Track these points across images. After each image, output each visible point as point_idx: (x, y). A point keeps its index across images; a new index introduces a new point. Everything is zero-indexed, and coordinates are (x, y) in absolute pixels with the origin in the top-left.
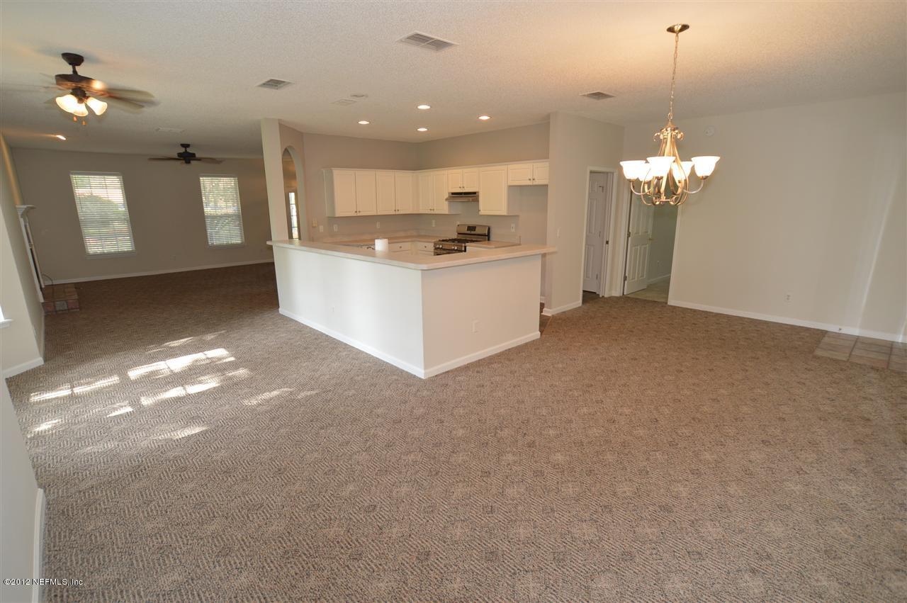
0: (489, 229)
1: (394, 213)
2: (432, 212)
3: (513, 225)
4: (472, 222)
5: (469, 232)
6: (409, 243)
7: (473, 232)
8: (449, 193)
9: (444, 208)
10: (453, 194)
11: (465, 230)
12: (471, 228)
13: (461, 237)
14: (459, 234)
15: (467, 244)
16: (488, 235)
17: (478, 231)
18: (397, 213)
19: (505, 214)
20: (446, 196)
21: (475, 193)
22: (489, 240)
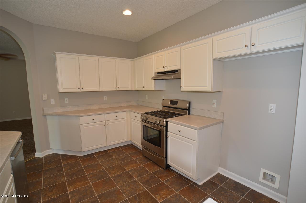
0: (190, 103)
1: (115, 90)
2: (143, 89)
3: (215, 101)
4: (174, 97)
5: (171, 106)
6: (125, 113)
7: (175, 106)
8: (155, 73)
9: (151, 85)
10: (158, 73)
11: (168, 104)
12: (174, 102)
13: (165, 109)
14: (163, 106)
15: (168, 119)
16: (189, 110)
17: (179, 105)
18: (118, 89)
19: (210, 90)
20: (153, 75)
21: (177, 71)
22: (189, 114)
